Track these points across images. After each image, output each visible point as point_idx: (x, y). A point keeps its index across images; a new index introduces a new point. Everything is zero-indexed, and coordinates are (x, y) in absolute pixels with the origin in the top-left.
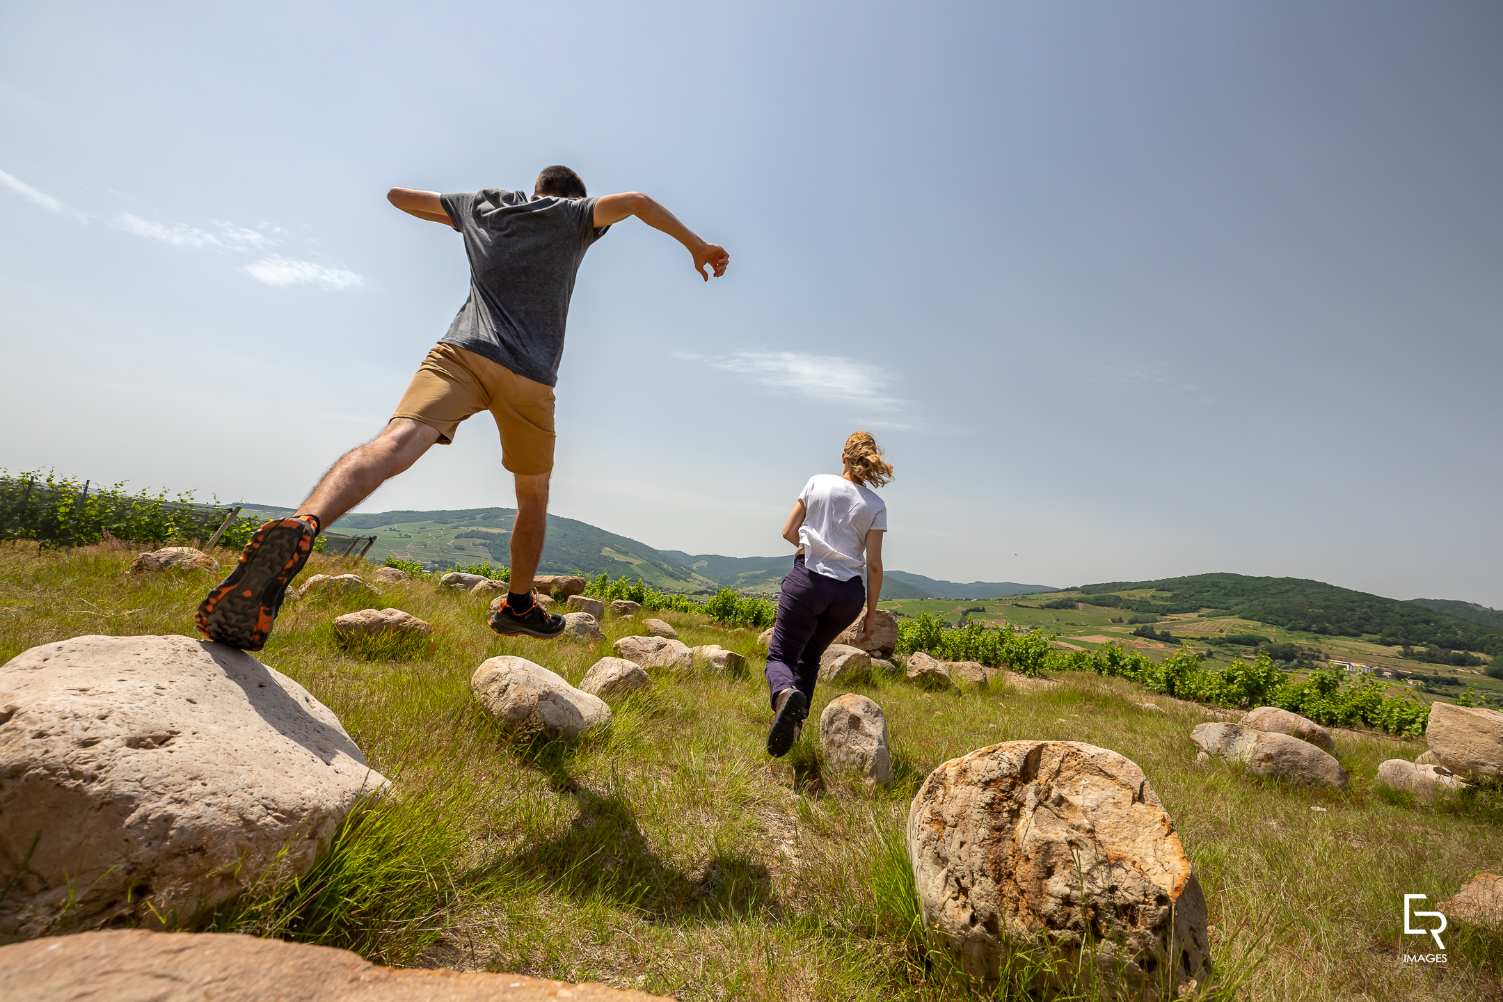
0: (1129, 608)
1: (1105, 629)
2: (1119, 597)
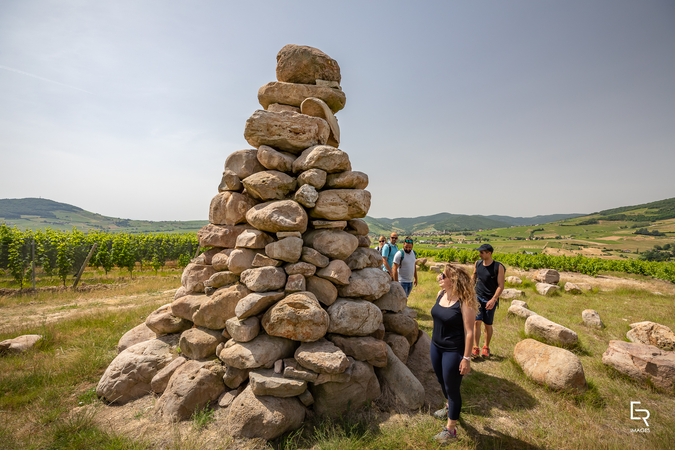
0: (631, 220)
1: (616, 233)
2: (624, 215)
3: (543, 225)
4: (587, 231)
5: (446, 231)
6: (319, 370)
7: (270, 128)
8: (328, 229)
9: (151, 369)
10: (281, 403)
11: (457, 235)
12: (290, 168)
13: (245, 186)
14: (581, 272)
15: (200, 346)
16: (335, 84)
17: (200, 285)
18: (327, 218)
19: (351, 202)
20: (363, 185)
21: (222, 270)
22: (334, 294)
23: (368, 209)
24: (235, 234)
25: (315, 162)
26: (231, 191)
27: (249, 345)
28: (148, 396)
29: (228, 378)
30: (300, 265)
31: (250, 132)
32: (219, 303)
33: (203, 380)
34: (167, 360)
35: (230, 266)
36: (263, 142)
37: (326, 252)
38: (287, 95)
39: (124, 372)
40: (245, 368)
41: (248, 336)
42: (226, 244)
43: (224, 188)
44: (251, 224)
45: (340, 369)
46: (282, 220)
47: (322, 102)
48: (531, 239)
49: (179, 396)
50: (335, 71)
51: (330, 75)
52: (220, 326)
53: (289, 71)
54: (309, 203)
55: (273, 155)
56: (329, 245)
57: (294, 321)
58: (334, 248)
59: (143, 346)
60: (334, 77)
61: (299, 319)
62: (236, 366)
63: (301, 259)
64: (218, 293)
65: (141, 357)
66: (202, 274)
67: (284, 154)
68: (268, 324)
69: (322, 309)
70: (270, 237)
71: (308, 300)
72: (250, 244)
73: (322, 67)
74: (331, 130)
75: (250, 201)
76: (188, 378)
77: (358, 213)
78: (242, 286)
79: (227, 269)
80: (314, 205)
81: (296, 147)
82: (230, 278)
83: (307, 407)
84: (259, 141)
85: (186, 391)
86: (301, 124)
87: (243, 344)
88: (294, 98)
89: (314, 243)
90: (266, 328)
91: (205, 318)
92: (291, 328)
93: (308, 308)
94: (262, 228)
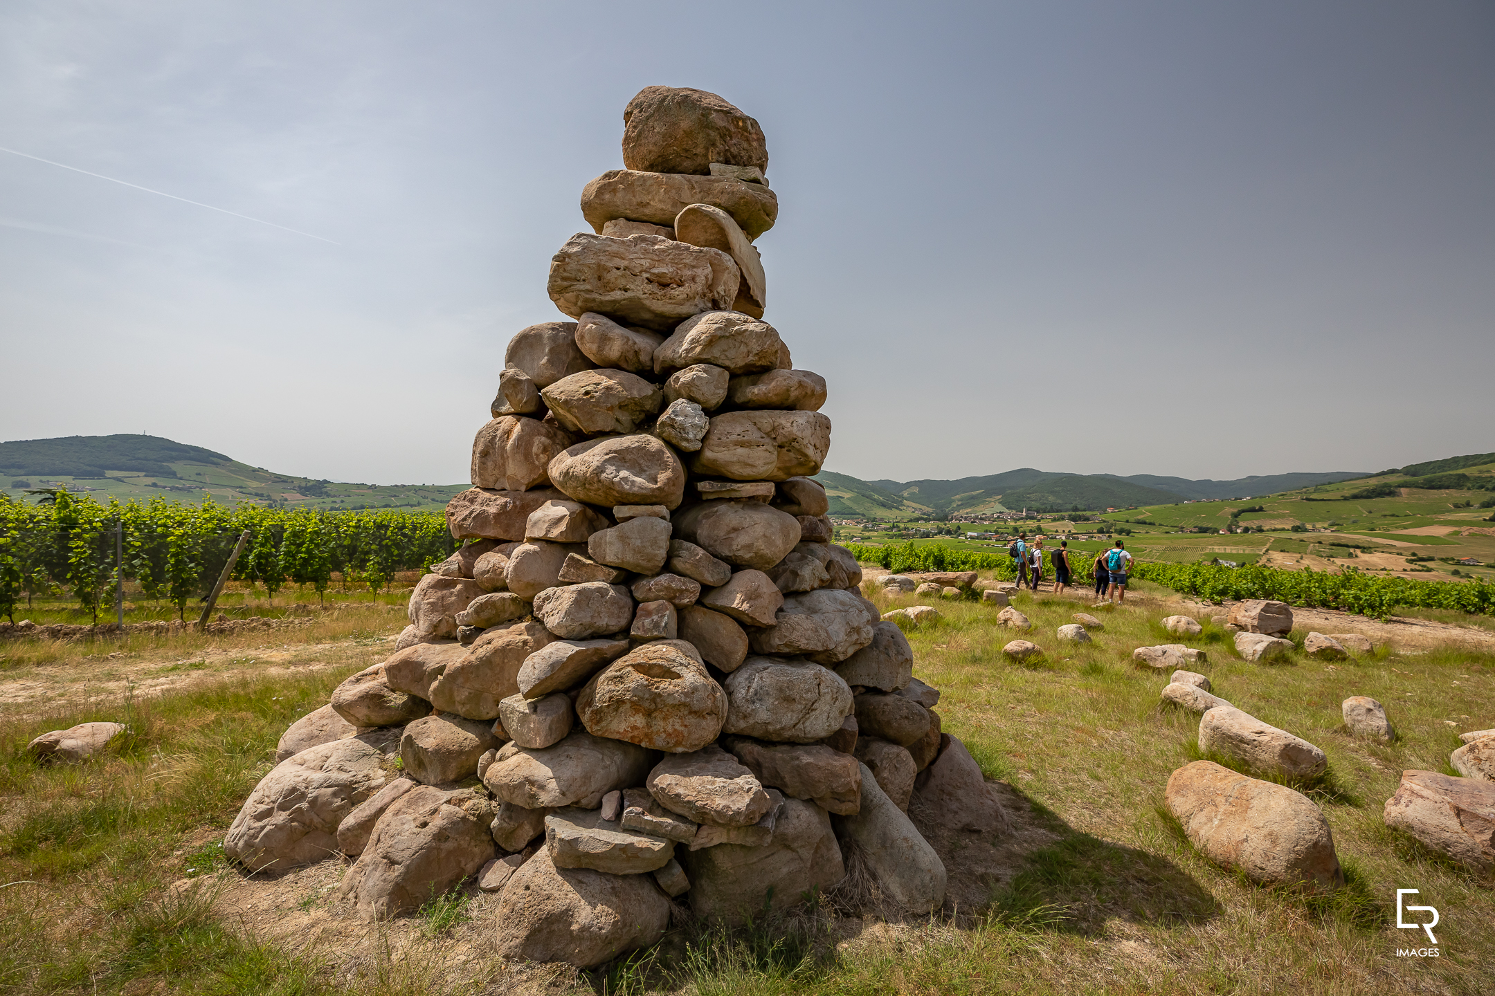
1: (1442, 517)
3: (1261, 497)
4: (1370, 512)
5: (1028, 510)
6: (701, 818)
7: (605, 274)
8: (731, 500)
9: (338, 802)
10: (613, 888)
11: (1054, 520)
12: (649, 363)
13: (547, 403)
14: (1350, 609)
15: (443, 756)
16: (754, 172)
17: (447, 622)
18: (729, 475)
19: (784, 440)
20: (813, 401)
21: (496, 590)
22: (740, 646)
23: (823, 457)
24: (525, 510)
25: (703, 350)
26: (518, 415)
27: (546, 757)
28: (332, 862)
29: (500, 828)
30: (664, 579)
31: (560, 282)
32: (486, 662)
33: (445, 829)
34: (374, 783)
35: (511, 580)
36: (589, 305)
37: (726, 552)
38: (646, 199)
39: (282, 808)
40: (537, 806)
41: (546, 737)
42: (506, 531)
43: (504, 409)
44: (559, 488)
45: (747, 816)
46: (625, 479)
47: (721, 213)
48: (1231, 531)
49: (392, 862)
50: (755, 144)
51: (743, 153)
52: (486, 713)
53: (650, 146)
54: (687, 440)
55: (610, 335)
56: (732, 535)
57: (646, 704)
58: (743, 543)
59: (324, 753)
60: (750, 157)
61: (658, 700)
62: (518, 801)
63: (668, 567)
64: (485, 640)
65: (318, 776)
66: (453, 598)
67: (637, 331)
68: (588, 711)
69: (711, 679)
70: (600, 516)
71: (678, 659)
72: (555, 533)
73: (725, 134)
74: (742, 276)
75: (560, 437)
76: (413, 825)
77: (801, 464)
78: (538, 626)
79: (505, 588)
80: (698, 446)
81: (662, 316)
82: (512, 608)
83: (674, 899)
84: (579, 303)
85: (407, 853)
86: (673, 263)
87: (535, 754)
88: (660, 206)
89: (699, 532)
90: (585, 718)
91: (456, 694)
92: (639, 720)
93: (679, 676)
94: (582, 496)
